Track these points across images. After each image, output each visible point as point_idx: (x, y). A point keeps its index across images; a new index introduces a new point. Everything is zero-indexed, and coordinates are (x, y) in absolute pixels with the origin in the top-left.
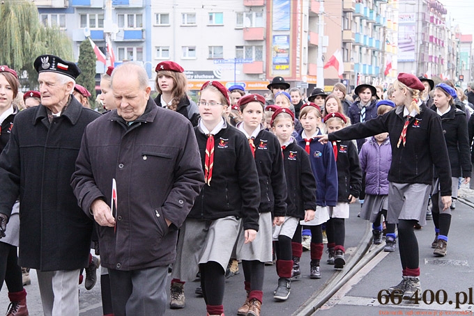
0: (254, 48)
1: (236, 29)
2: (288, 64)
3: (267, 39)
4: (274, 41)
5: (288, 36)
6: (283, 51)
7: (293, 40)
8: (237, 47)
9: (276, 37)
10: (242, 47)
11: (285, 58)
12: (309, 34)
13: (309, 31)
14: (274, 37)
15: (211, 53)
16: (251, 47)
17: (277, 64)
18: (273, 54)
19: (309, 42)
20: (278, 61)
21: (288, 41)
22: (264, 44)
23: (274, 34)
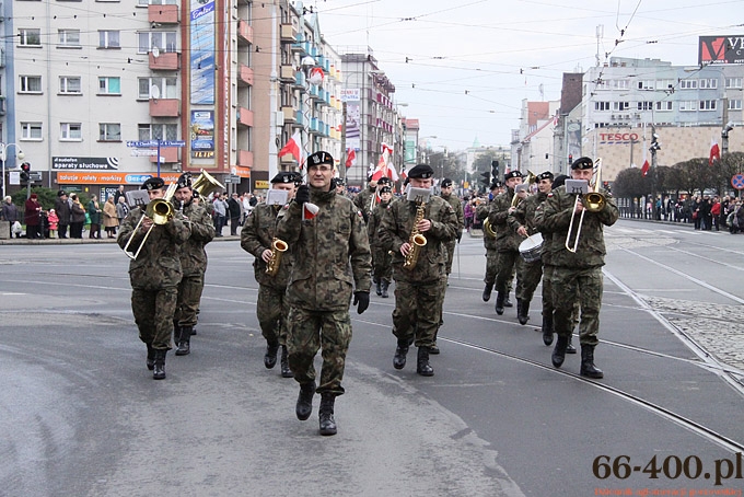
0: (164, 127)
1: (138, 101)
2: (212, 149)
3: (182, 115)
4: (193, 118)
5: (212, 113)
6: (206, 132)
7: (219, 117)
8: (140, 125)
9: (196, 114)
10: (148, 126)
11: (208, 142)
12: (238, 111)
13: (239, 107)
14: (193, 112)
15: (102, 133)
16: (160, 126)
17: (197, 150)
18: (192, 135)
19: (238, 120)
20: (198, 145)
21: (212, 118)
22: (178, 122)
23: (193, 108)
